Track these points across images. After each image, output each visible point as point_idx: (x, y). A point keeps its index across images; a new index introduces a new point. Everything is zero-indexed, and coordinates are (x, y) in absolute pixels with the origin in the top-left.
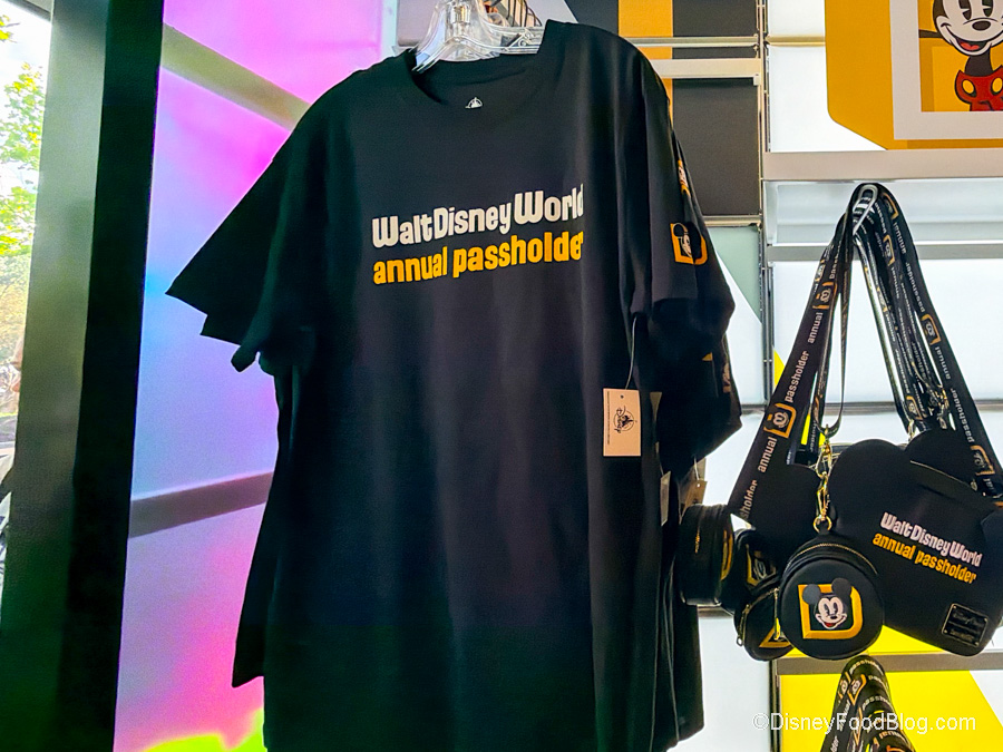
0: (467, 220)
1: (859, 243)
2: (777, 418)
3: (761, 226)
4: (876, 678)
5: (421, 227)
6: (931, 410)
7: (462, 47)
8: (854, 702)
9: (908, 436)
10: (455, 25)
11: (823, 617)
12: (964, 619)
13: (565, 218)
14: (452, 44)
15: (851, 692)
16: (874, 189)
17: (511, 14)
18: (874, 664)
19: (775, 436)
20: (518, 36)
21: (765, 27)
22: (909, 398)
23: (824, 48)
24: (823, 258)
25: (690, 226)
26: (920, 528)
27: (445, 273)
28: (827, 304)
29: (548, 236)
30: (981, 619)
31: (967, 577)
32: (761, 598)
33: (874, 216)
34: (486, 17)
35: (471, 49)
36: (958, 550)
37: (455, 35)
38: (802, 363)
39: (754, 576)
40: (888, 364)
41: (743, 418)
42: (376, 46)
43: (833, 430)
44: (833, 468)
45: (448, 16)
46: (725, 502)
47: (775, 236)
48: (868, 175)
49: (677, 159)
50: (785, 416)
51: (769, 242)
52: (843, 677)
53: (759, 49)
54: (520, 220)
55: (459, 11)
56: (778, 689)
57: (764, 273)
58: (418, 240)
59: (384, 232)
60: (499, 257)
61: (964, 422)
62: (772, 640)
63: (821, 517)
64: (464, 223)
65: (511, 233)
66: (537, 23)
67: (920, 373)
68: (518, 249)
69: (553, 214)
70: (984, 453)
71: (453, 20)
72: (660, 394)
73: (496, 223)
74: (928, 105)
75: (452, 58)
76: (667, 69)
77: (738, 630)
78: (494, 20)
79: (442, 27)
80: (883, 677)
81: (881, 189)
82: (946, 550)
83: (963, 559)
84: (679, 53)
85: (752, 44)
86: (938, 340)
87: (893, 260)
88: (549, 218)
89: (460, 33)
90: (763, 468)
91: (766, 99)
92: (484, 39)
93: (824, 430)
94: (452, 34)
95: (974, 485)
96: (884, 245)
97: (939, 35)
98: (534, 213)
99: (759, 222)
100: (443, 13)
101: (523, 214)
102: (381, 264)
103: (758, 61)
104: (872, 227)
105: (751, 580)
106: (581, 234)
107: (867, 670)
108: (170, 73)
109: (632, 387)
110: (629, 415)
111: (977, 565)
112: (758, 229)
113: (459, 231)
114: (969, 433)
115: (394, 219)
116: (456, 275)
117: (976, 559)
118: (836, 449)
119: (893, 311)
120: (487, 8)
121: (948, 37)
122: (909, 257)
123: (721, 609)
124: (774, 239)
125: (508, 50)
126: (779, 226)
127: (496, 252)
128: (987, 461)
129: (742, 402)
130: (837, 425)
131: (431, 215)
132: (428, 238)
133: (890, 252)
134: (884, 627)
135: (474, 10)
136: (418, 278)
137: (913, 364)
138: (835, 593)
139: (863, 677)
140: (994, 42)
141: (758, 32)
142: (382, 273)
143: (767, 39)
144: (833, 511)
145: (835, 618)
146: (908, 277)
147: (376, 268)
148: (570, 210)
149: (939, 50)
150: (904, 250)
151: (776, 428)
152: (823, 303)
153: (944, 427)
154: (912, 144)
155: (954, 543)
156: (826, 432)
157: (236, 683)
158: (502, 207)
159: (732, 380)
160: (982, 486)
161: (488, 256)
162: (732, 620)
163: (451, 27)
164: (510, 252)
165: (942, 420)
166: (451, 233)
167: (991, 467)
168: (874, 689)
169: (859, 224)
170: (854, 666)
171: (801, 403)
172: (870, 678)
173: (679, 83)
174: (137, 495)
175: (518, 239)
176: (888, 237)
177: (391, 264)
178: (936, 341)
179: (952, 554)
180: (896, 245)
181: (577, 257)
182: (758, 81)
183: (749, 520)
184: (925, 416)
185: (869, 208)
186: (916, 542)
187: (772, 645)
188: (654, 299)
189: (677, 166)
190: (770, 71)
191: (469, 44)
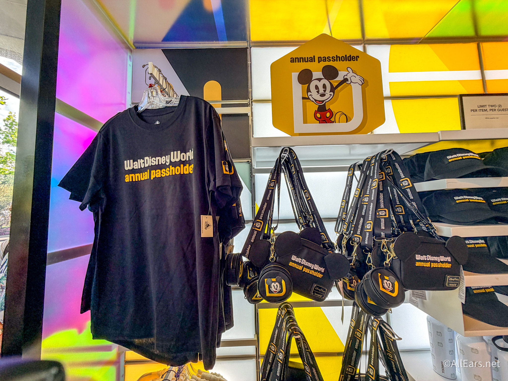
0: (155, 161)
1: (283, 167)
2: (257, 224)
3: (251, 162)
4: (290, 310)
5: (140, 163)
6: (307, 222)
7: (153, 104)
8: (283, 318)
9: (300, 230)
10: (151, 97)
11: (273, 289)
12: (319, 289)
13: (187, 160)
14: (150, 103)
15: (282, 314)
16: (288, 149)
17: (169, 93)
18: (289, 305)
19: (256, 230)
20: (171, 101)
21: (252, 97)
22: (300, 218)
23: (271, 104)
24: (271, 172)
25: (228, 162)
26: (304, 260)
27: (148, 178)
28: (273, 187)
29: (182, 165)
30: (325, 290)
31: (320, 276)
32: (252, 283)
33: (288, 158)
34: (161, 94)
35: (156, 105)
36: (317, 267)
37: (151, 100)
38: (265, 206)
39: (250, 276)
40: (293, 207)
41: (246, 225)
42: (125, 104)
43: (275, 228)
44: (276, 241)
45: (149, 94)
46: (240, 252)
47: (256, 165)
48: (286, 144)
49: (224, 140)
50: (260, 224)
51: (254, 167)
52: (279, 309)
53: (250, 104)
54: (173, 160)
55: (152, 92)
56: (258, 313)
57: (252, 177)
58: (140, 167)
59: (128, 165)
60: (166, 173)
61: (318, 225)
62: (256, 297)
63: (272, 257)
64: (154, 162)
65: (170, 165)
66: (177, 96)
67: (304, 209)
68: (172, 170)
69: (183, 158)
70: (325, 235)
71: (150, 95)
72: (219, 217)
73: (165, 162)
74: (305, 121)
75: (150, 108)
76: (220, 111)
77: (245, 294)
78: (163, 95)
79: (147, 98)
80: (292, 309)
81: (290, 149)
82: (313, 267)
83: (319, 270)
84: (223, 106)
85: (248, 102)
86: (310, 198)
87: (294, 172)
88: (182, 160)
89: (153, 100)
90: (252, 241)
91: (252, 120)
92: (161, 102)
93: (272, 228)
94: (150, 100)
95: (322, 246)
96: (291, 168)
97: (309, 98)
98: (177, 158)
99: (250, 161)
100: (147, 93)
101: (174, 158)
102: (127, 175)
103: (249, 108)
104: (287, 162)
105: (249, 278)
106: (193, 165)
107: (287, 307)
108: (58, 114)
109: (210, 214)
110: (209, 224)
111: (323, 272)
112: (250, 163)
113: (153, 164)
114: (320, 229)
115: (132, 161)
116: (152, 179)
117: (323, 270)
118: (276, 234)
119: (294, 189)
120: (161, 91)
121: (312, 99)
122: (300, 171)
123: (240, 287)
124: (255, 167)
125: (168, 105)
126: (257, 162)
127: (165, 171)
128: (326, 238)
129: (245, 220)
130: (277, 227)
131: (144, 159)
132: (143, 167)
133: (293, 170)
134: (293, 293)
135: (157, 92)
136: (139, 180)
137: (301, 206)
138: (277, 281)
139: (286, 309)
140: (327, 101)
141: (249, 99)
142: (128, 179)
143: (252, 101)
144: (276, 255)
145: (277, 289)
146: (299, 178)
147: (126, 177)
148: (189, 157)
149: (309, 103)
150: (298, 169)
151: (257, 228)
152: (272, 187)
153: (312, 227)
154: (300, 134)
155: (315, 265)
156: (273, 229)
157: (81, 313)
158: (167, 156)
159: (242, 212)
160: (324, 246)
161: (162, 172)
162: (243, 291)
163: (150, 98)
164: (169, 171)
165: (311, 225)
166: (150, 165)
167: (327, 240)
168: (289, 313)
169: (283, 161)
170: (283, 306)
171: (264, 219)
172: (288, 309)
173: (223, 115)
174: (48, 252)
175: (172, 167)
176: (293, 165)
177: (131, 175)
178: (308, 199)
179: (315, 268)
180: (295, 168)
181: (191, 172)
182: (250, 114)
183: (248, 258)
184: (305, 223)
185: (286, 156)
186: (303, 265)
187: (256, 299)
188: (217, 186)
189: (224, 142)
190: (254, 111)
191: (155, 103)
